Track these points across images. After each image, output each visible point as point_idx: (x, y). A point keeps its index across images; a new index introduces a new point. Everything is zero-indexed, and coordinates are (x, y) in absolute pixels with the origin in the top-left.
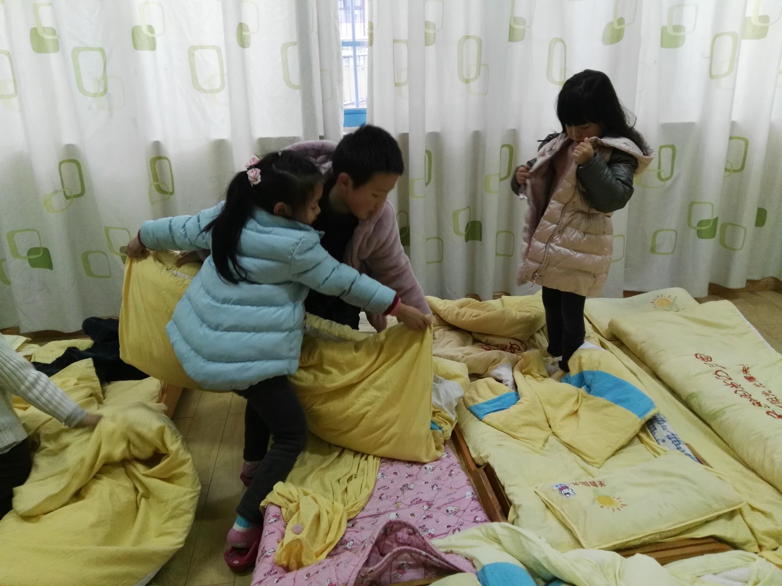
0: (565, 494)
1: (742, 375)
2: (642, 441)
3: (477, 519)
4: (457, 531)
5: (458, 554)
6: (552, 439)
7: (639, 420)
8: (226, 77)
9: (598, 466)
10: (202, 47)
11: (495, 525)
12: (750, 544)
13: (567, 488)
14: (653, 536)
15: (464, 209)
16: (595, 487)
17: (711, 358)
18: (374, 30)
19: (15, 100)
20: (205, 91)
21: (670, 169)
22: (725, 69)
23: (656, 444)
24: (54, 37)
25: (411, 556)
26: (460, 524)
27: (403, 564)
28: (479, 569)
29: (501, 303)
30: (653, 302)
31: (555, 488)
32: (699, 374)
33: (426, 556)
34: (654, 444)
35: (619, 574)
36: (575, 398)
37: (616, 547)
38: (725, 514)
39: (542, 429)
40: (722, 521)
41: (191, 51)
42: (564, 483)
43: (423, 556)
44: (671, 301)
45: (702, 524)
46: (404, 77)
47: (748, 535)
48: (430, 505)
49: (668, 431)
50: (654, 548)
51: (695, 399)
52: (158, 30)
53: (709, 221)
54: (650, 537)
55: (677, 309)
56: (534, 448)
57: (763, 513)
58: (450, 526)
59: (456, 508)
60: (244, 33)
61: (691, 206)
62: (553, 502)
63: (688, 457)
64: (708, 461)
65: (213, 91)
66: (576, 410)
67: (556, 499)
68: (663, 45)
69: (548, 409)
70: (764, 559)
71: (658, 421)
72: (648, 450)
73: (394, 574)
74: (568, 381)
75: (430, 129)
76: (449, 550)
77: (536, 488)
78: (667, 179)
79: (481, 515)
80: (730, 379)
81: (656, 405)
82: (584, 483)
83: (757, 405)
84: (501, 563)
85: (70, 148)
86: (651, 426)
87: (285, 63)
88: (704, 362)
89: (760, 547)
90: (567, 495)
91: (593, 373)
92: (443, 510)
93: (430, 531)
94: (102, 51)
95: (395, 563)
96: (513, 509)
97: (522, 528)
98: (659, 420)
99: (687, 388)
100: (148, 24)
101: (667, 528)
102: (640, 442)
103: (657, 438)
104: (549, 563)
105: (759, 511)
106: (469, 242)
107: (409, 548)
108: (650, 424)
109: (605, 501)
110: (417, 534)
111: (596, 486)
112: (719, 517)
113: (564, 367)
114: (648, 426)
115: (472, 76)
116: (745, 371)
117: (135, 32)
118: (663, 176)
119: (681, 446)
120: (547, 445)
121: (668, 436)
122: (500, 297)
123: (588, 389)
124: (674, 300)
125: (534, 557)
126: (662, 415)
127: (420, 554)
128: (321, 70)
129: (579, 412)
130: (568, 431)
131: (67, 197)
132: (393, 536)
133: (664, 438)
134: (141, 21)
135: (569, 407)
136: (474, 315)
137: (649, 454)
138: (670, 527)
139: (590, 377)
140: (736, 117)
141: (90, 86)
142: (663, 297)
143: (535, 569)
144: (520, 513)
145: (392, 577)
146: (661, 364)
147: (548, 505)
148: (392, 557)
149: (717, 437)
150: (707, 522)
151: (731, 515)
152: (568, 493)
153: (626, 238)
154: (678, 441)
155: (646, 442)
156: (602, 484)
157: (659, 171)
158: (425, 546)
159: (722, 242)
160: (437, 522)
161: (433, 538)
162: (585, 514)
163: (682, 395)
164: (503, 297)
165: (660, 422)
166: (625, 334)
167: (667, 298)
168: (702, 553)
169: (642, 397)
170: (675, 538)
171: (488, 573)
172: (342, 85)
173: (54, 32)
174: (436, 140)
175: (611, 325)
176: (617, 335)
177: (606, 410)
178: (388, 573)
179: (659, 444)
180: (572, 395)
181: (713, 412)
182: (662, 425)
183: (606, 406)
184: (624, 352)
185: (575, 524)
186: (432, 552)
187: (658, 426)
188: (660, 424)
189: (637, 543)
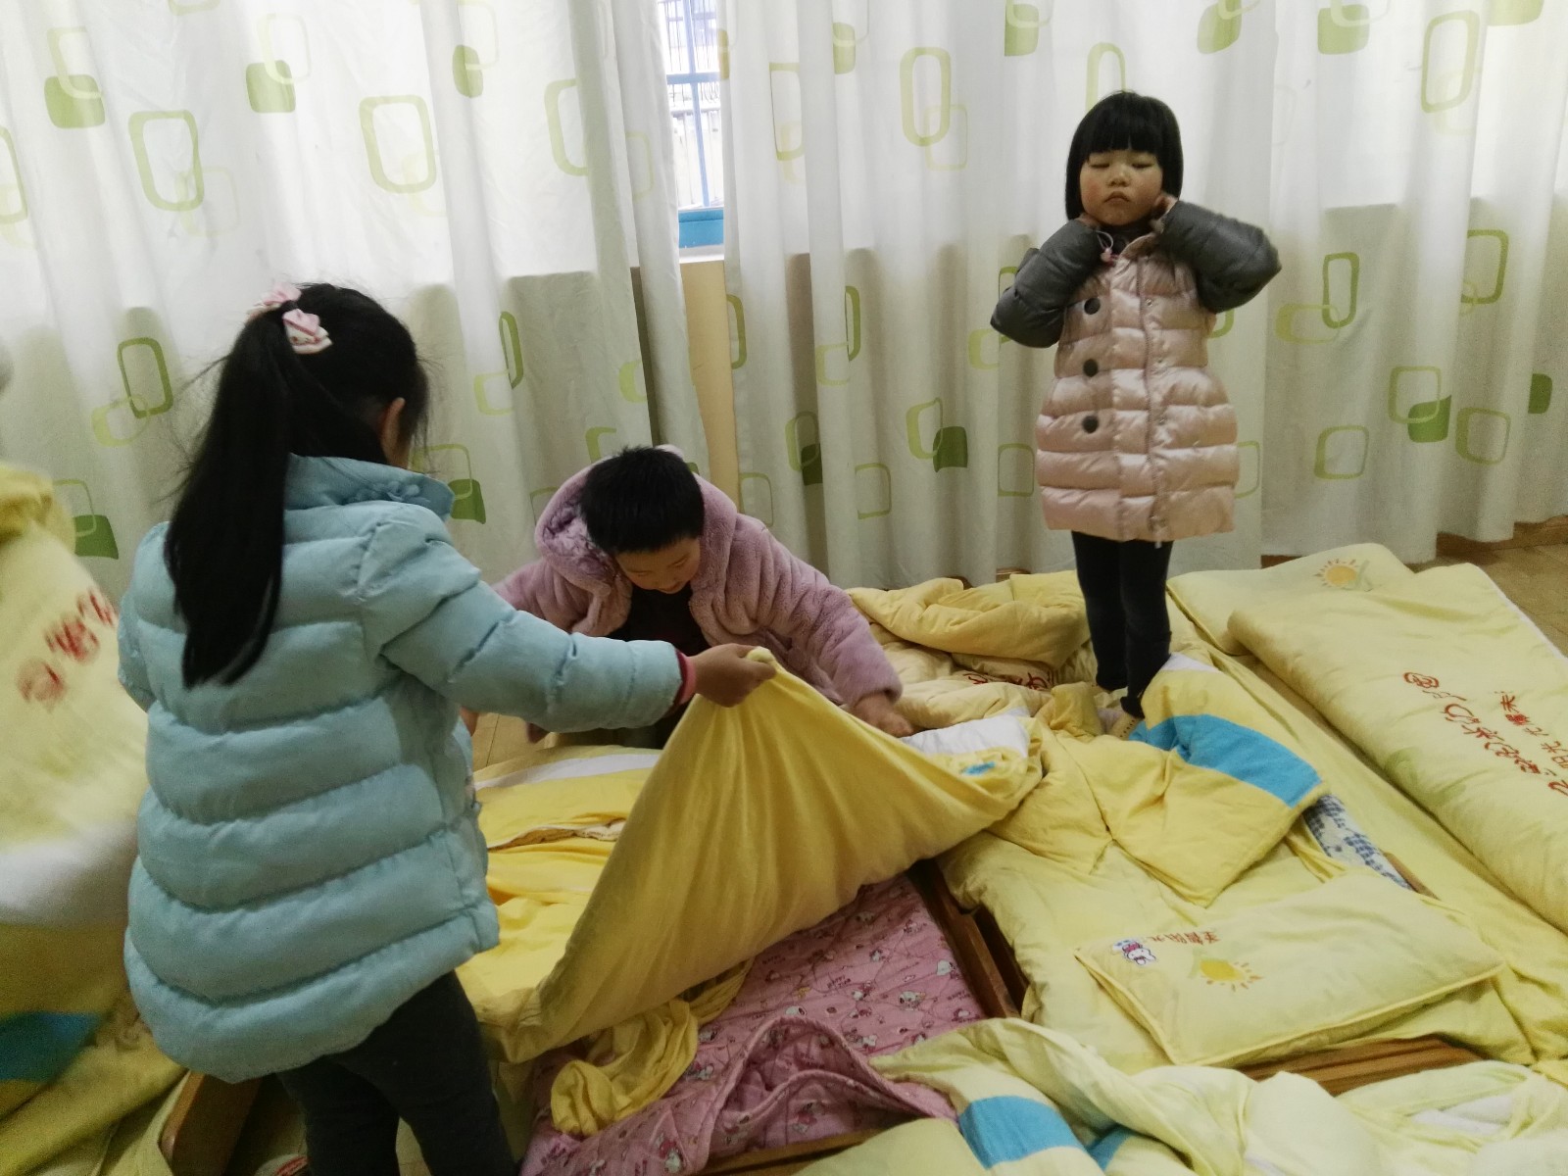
0: (1136, 959)
1: (1502, 712)
2: (1294, 850)
3: (961, 1014)
4: (921, 1038)
5: (919, 1083)
6: (1113, 853)
7: (1287, 809)
8: (437, 158)
9: (1205, 903)
10: (387, 100)
11: (995, 1025)
12: (1513, 1049)
13: (1139, 946)
14: (1313, 1038)
15: (930, 404)
16: (1197, 945)
17: (1437, 682)
18: (729, 48)
19: (24, 227)
20: (398, 189)
21: (1348, 303)
22: (1453, 88)
23: (1323, 855)
24: (95, 95)
25: (826, 1088)
26: (927, 1024)
27: (810, 1105)
28: (961, 1111)
29: (1008, 589)
30: (1319, 575)
31: (1116, 949)
32: (1409, 714)
33: (856, 1088)
34: (1318, 855)
35: (1244, 1114)
36: (1156, 772)
37: (1241, 1060)
38: (1463, 989)
39: (1092, 834)
40: (1457, 1004)
41: (367, 109)
42: (1133, 938)
43: (850, 1087)
44: (1357, 570)
45: (1414, 1012)
46: (795, 140)
47: (1511, 1031)
48: (867, 991)
49: (1347, 829)
50: (1318, 1062)
51: (1403, 763)
52: (297, 70)
53: (1432, 405)
54: (1307, 1040)
55: (1369, 584)
56: (1074, 871)
57: (1542, 985)
58: (906, 1030)
59: (918, 994)
60: (469, 67)
61: (1394, 375)
62: (1111, 975)
63: (1388, 879)
64: (1429, 886)
65: (412, 189)
66: (1160, 793)
67: (1117, 969)
68: (1322, 47)
69: (1102, 793)
70: (1543, 1077)
71: (1327, 810)
72: (1308, 869)
73: (792, 1126)
74: (1140, 737)
75: (853, 242)
76: (903, 1075)
77: (1079, 949)
78: (1344, 323)
79: (968, 1006)
80: (1476, 721)
81: (1322, 779)
82: (1175, 938)
83: (1531, 770)
84: (1005, 1098)
85: (139, 316)
86: (1313, 820)
87: (555, 124)
88: (1421, 688)
89: (1536, 1053)
90: (1140, 961)
91: (1191, 720)
92: (894, 1000)
93: (866, 1041)
94: (188, 117)
95: (794, 1103)
96: (1032, 993)
97: (1049, 1027)
98: (1329, 807)
99: (1387, 742)
100: (277, 59)
101: (1344, 1020)
102: (1290, 853)
103: (1326, 845)
104: (1100, 1093)
105: (1534, 982)
106: (942, 470)
107: (820, 1072)
108: (1311, 816)
109: (1218, 970)
110: (837, 1046)
111: (1199, 941)
112: (1450, 996)
113: (1133, 707)
114: (1308, 822)
115: (934, 130)
116: (1507, 703)
117: (252, 77)
118: (1334, 317)
119: (1374, 857)
120: (1101, 865)
121: (1347, 839)
122: (1007, 577)
123: (1184, 753)
124: (1363, 569)
125: (1072, 1086)
126: (1336, 798)
127: (844, 1084)
128: (628, 134)
129: (1167, 798)
130: (1145, 836)
131: (138, 414)
132: (789, 1050)
133: (1338, 843)
134: (263, 55)
135: (1145, 788)
136: (955, 619)
137: (1308, 877)
138: (1351, 1017)
139: (1188, 728)
140: (1481, 189)
141: (170, 190)
142: (1340, 564)
143: (1074, 1107)
144: (1045, 999)
145: (790, 1130)
146: (1333, 697)
147: (1102, 982)
148: (787, 1091)
149: (1450, 839)
150: (1426, 1006)
151: (1476, 991)
152: (1142, 958)
153: (1261, 446)
154: (1368, 848)
155: (1303, 853)
156: (1210, 938)
157: (1325, 306)
158: (852, 1068)
159: (1461, 447)
160: (881, 1022)
161: (873, 1054)
162: (1176, 996)
163: (1377, 757)
164: (1014, 576)
165: (1332, 812)
166: (1261, 640)
167: (1347, 565)
168: (1415, 1069)
169: (1294, 763)
170: (1362, 1039)
171: (979, 1118)
172: (672, 162)
173: (93, 86)
174: (866, 265)
175: (1233, 623)
176: (1245, 643)
177: (1220, 793)
178: (780, 1124)
179: (1329, 855)
180: (1150, 765)
181: (1440, 788)
182: (1336, 817)
183: (1219, 784)
184: (1261, 677)
185: (1155, 1017)
186: (865, 1079)
187: (1325, 819)
188: (1330, 815)
189: (1283, 1051)
